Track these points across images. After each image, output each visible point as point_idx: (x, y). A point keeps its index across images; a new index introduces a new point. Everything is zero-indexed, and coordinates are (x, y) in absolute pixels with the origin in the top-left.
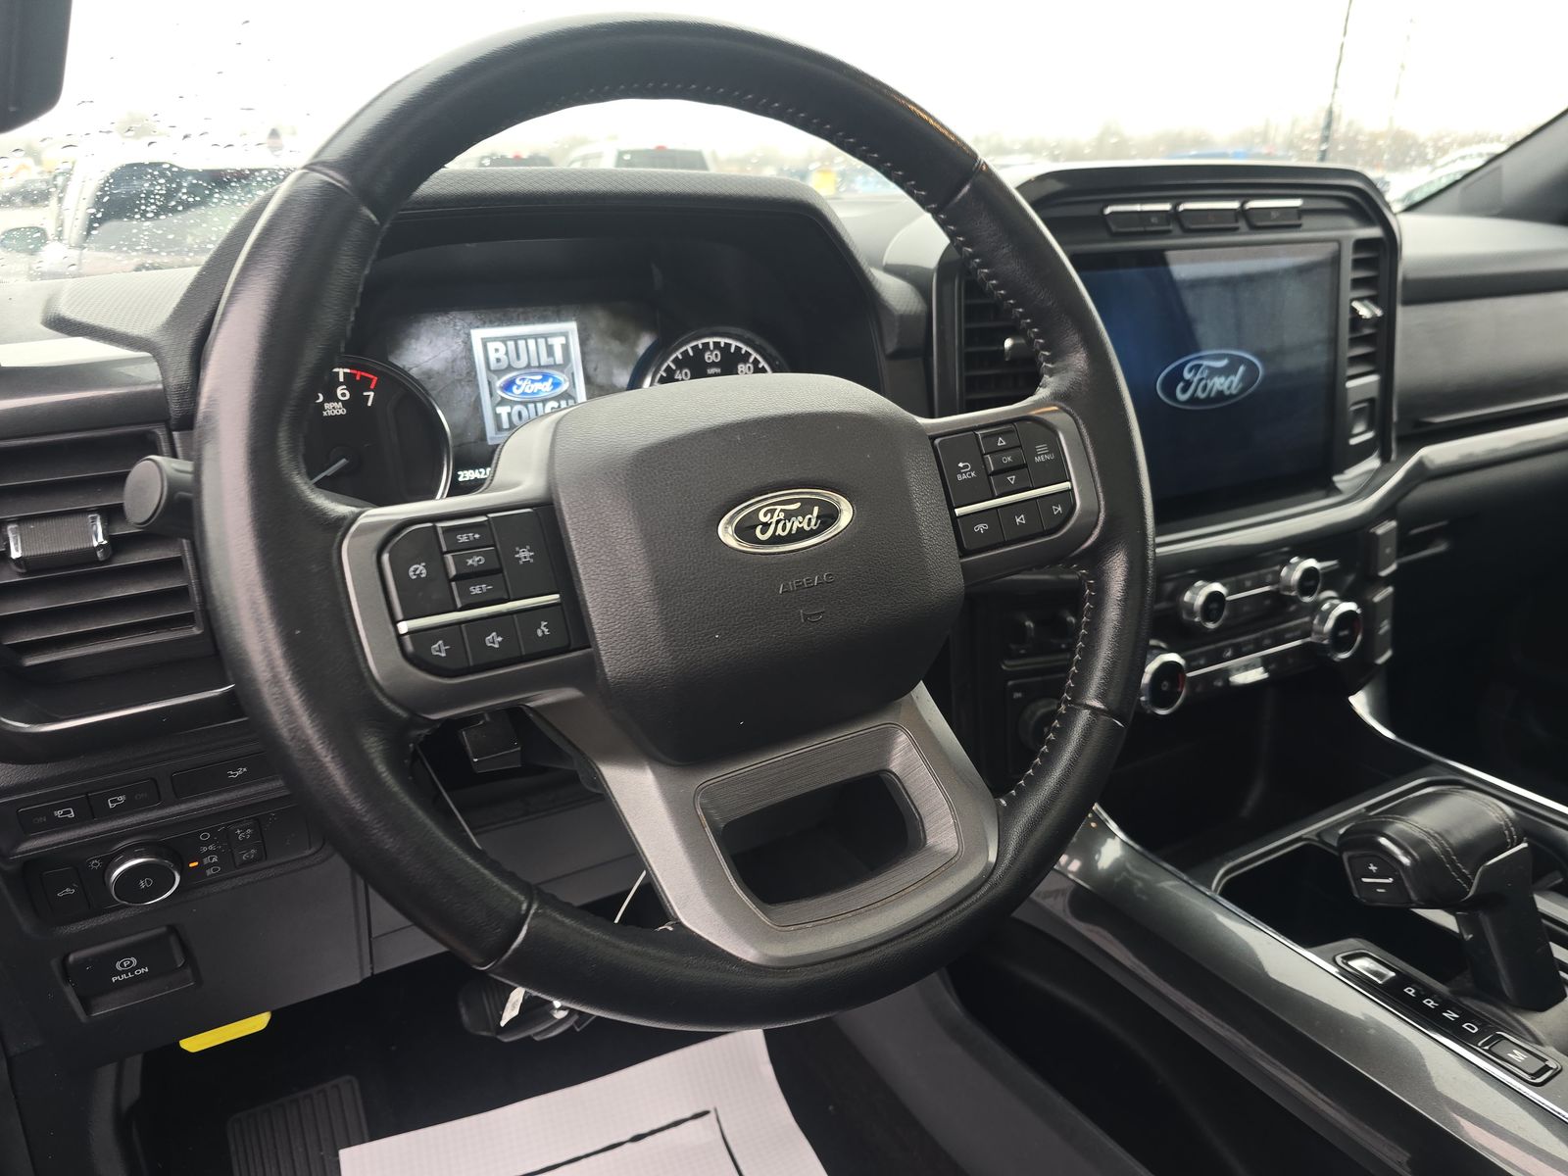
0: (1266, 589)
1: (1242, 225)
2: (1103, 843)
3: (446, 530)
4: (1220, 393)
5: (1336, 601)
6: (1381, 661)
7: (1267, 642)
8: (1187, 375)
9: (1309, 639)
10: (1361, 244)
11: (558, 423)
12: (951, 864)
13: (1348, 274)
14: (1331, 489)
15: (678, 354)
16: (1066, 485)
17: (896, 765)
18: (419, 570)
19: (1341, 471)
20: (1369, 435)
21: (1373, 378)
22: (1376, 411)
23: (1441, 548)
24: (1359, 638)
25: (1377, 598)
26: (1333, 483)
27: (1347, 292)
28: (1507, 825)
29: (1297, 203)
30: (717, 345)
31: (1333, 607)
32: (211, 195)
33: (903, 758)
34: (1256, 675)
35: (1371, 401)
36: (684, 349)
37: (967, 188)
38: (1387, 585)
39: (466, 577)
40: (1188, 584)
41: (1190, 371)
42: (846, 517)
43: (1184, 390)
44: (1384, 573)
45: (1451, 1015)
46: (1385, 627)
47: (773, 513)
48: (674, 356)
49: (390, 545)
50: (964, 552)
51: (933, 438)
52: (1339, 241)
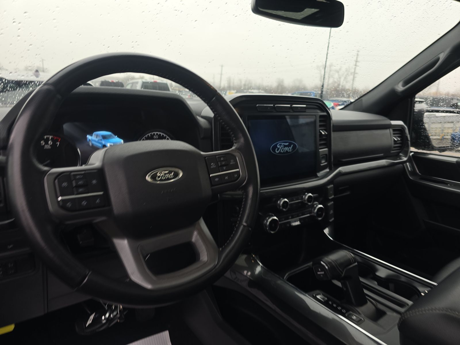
0: (300, 201)
1: (291, 110)
2: (256, 267)
3: (74, 175)
4: (287, 151)
5: (318, 205)
6: (331, 220)
7: (300, 215)
8: (278, 147)
9: (311, 214)
10: (321, 116)
11: (107, 150)
12: (205, 264)
13: (318, 124)
14: (316, 176)
15: (146, 136)
16: (238, 170)
17: (193, 240)
18: (65, 184)
19: (319, 172)
20: (326, 163)
21: (326, 149)
22: (327, 157)
23: (348, 193)
24: (324, 214)
25: (329, 204)
26: (317, 174)
27: (318, 128)
28: (352, 259)
29: (305, 106)
30: (157, 134)
31: (317, 206)
32: (17, 88)
33: (195, 237)
34: (298, 223)
35: (326, 155)
36: (148, 135)
37: (214, 98)
38: (331, 201)
39: (78, 187)
40: (279, 199)
41: (279, 145)
42: (181, 175)
43: (278, 150)
44: (330, 198)
45: (339, 308)
46: (332, 212)
47: (161, 173)
48: (145, 136)
49: (58, 178)
50: (212, 185)
51: (205, 157)
52: (315, 115)
